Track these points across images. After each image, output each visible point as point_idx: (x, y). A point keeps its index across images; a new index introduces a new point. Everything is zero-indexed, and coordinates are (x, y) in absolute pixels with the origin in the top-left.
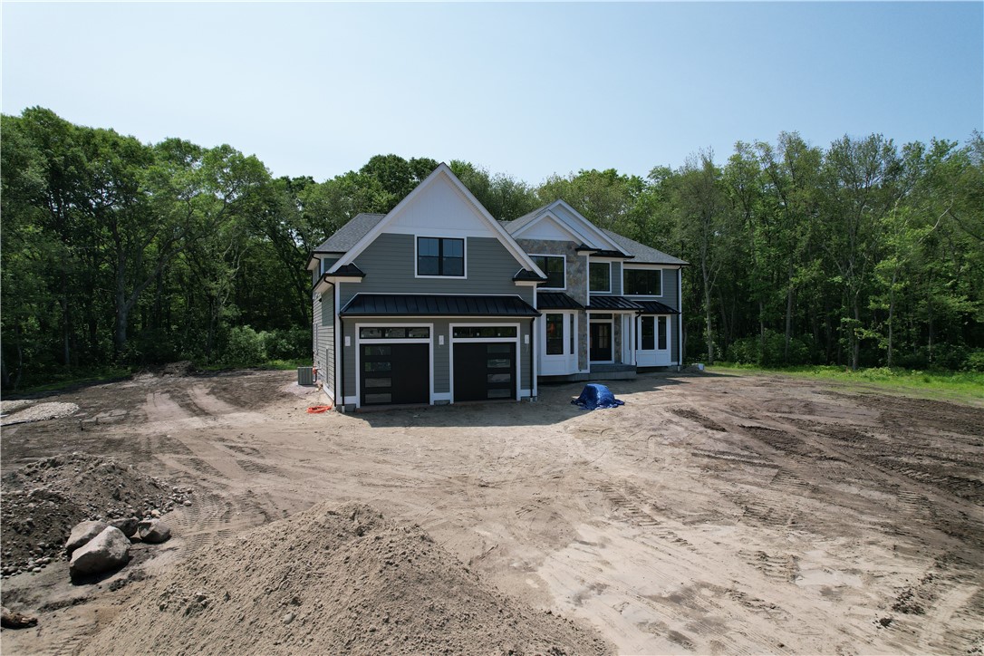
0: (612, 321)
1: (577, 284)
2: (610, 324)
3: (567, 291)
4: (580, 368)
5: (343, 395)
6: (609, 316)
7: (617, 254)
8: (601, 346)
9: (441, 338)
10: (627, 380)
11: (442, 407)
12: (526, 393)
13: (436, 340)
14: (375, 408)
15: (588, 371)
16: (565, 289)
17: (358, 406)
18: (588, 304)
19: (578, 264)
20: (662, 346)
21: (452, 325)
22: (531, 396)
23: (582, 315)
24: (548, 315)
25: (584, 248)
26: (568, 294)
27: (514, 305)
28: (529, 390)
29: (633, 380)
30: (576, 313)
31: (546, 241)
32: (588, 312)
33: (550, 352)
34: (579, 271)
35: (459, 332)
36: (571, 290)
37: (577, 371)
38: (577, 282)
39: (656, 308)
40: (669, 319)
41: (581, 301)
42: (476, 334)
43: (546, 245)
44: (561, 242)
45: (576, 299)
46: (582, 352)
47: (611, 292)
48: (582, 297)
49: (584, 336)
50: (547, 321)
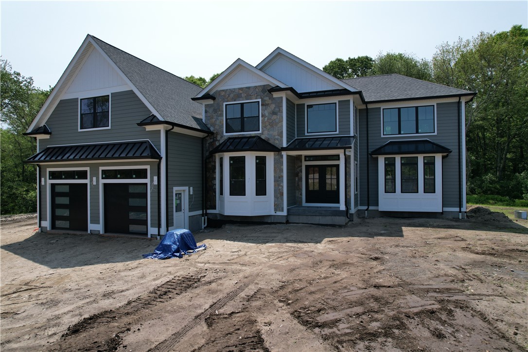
1: (272, 126)
2: (338, 166)
3: (262, 133)
4: (276, 210)
7: (345, 92)
8: (328, 188)
9: (94, 179)
10: (333, 226)
12: (155, 231)
13: (92, 181)
15: (285, 213)
16: (260, 132)
17: (49, 228)
18: (285, 146)
19: (273, 106)
21: (101, 168)
22: (159, 235)
23: (277, 157)
24: (231, 158)
25: (278, 89)
26: (263, 137)
28: (157, 229)
30: (270, 157)
31: (241, 89)
32: (285, 154)
33: (233, 193)
34: (274, 113)
35: (107, 174)
36: (266, 132)
37: (273, 213)
38: (273, 124)
41: (276, 143)
42: (117, 176)
43: (241, 92)
44: (256, 87)
45: (271, 142)
46: (278, 194)
47: (337, 132)
48: (277, 139)
49: (279, 177)
50: (230, 164)
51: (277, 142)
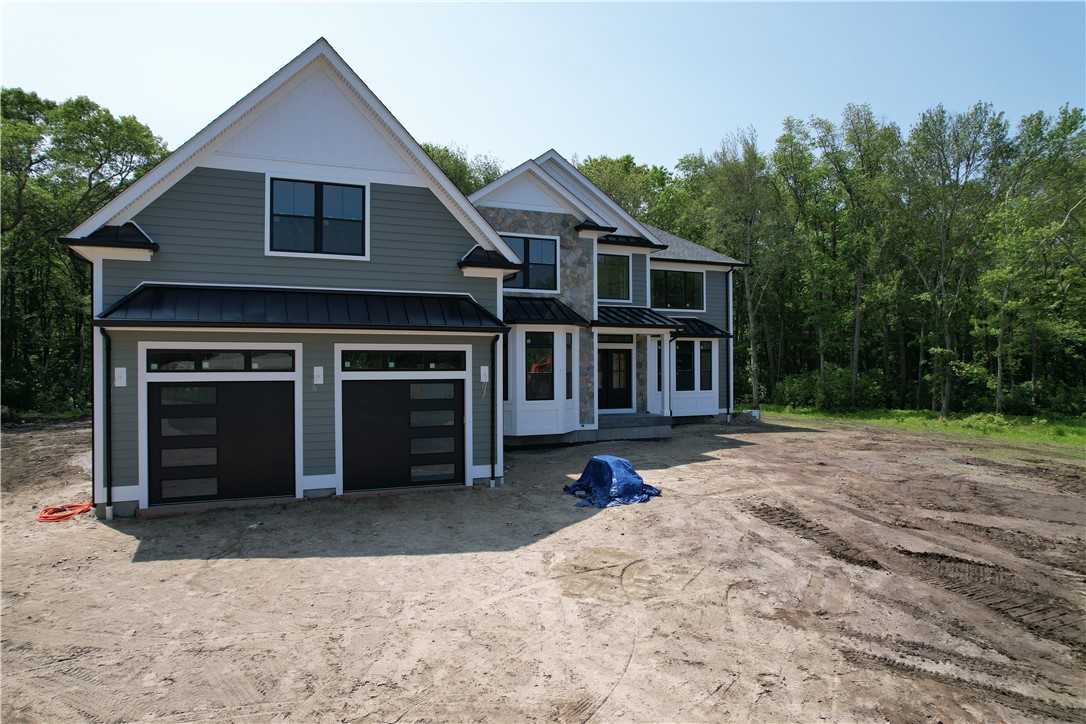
0: (633, 347)
1: (577, 284)
2: (630, 351)
3: (561, 295)
4: (582, 422)
5: (109, 483)
6: (628, 339)
7: (641, 241)
8: (615, 385)
9: (319, 373)
10: (657, 440)
11: (321, 501)
12: (484, 471)
13: (308, 376)
14: (181, 508)
15: (595, 426)
16: (558, 291)
17: (144, 504)
18: (596, 318)
19: (580, 252)
20: (706, 385)
21: (339, 348)
22: (493, 478)
23: (585, 335)
24: (528, 335)
25: (590, 225)
26: (563, 300)
27: (460, 311)
28: (490, 466)
29: (666, 440)
30: (575, 330)
31: (526, 213)
32: (596, 331)
33: (530, 396)
34: (581, 264)
35: (352, 360)
36: (568, 293)
37: (578, 427)
38: (577, 282)
39: (696, 328)
40: (715, 344)
41: (584, 313)
42: (388, 364)
43: (526, 218)
44: (551, 215)
45: (576, 309)
46: (585, 395)
47: (630, 301)
48: (585, 307)
49: (588, 369)
50: (527, 344)
51: (585, 311)
